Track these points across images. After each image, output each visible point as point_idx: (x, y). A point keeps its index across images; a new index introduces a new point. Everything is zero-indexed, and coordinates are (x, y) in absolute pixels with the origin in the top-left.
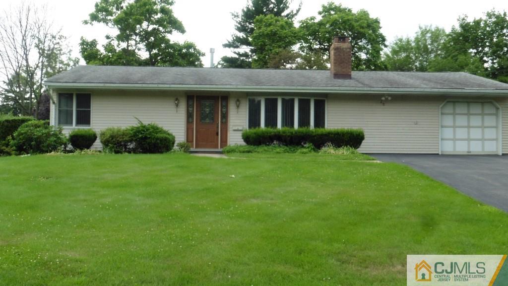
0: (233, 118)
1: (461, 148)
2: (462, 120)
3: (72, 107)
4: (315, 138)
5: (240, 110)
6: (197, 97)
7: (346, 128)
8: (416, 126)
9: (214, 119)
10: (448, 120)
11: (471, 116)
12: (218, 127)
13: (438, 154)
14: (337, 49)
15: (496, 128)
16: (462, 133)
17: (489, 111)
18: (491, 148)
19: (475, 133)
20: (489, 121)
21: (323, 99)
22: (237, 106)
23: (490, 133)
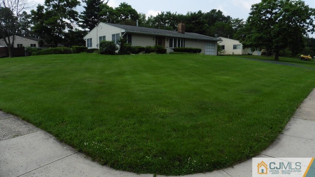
0: (166, 44)
3: (126, 38)
6: (158, 37)
8: (202, 47)
10: (206, 47)
11: (210, 46)
14: (182, 25)
15: (214, 49)
16: (208, 50)
17: (213, 44)
18: (213, 54)
19: (211, 50)
20: (213, 47)
21: (185, 40)
22: (167, 41)
23: (213, 50)
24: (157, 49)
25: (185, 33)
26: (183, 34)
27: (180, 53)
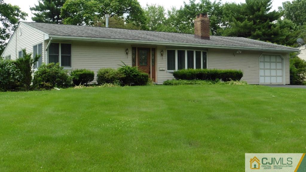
0: (159, 63)
1: (268, 81)
2: (267, 65)
3: (58, 53)
4: (220, 75)
5: (163, 57)
6: (138, 48)
7: (233, 70)
8: (249, 68)
9: (147, 64)
10: (262, 65)
11: (272, 63)
12: (150, 69)
13: (259, 84)
14: (202, 21)
15: (282, 69)
16: (267, 73)
17: (279, 60)
18: (279, 81)
19: (273, 73)
20: (279, 66)
21: (206, 51)
22: (162, 55)
23: (279, 73)
24: (123, 76)
25: (211, 37)
26: (204, 41)
27: (185, 81)
